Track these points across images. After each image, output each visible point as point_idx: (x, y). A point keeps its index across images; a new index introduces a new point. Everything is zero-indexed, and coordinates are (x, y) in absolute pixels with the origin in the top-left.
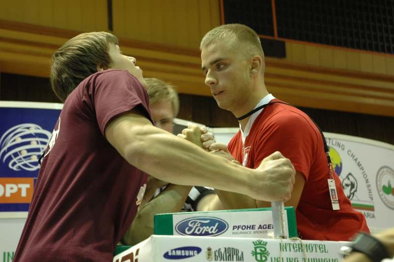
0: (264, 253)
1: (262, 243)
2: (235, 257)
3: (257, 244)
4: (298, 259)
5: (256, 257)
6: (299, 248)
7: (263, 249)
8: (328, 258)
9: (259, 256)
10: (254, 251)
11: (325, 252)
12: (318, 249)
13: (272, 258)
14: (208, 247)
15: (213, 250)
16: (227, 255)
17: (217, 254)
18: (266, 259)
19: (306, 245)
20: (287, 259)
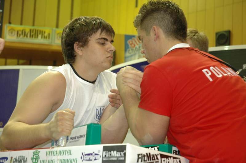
0: (37, 158)
1: (38, 152)
2: (23, 161)
3: (35, 153)
4: (55, 161)
5: (33, 161)
6: (56, 154)
7: (37, 156)
8: (71, 158)
9: (34, 160)
10: (32, 157)
11: (70, 155)
12: (67, 153)
13: (41, 161)
14: (11, 156)
15: (13, 158)
16: (19, 160)
17: (15, 160)
18: (38, 162)
19: (61, 151)
20: (49, 160)
